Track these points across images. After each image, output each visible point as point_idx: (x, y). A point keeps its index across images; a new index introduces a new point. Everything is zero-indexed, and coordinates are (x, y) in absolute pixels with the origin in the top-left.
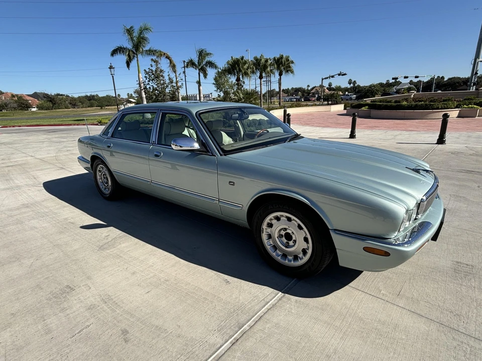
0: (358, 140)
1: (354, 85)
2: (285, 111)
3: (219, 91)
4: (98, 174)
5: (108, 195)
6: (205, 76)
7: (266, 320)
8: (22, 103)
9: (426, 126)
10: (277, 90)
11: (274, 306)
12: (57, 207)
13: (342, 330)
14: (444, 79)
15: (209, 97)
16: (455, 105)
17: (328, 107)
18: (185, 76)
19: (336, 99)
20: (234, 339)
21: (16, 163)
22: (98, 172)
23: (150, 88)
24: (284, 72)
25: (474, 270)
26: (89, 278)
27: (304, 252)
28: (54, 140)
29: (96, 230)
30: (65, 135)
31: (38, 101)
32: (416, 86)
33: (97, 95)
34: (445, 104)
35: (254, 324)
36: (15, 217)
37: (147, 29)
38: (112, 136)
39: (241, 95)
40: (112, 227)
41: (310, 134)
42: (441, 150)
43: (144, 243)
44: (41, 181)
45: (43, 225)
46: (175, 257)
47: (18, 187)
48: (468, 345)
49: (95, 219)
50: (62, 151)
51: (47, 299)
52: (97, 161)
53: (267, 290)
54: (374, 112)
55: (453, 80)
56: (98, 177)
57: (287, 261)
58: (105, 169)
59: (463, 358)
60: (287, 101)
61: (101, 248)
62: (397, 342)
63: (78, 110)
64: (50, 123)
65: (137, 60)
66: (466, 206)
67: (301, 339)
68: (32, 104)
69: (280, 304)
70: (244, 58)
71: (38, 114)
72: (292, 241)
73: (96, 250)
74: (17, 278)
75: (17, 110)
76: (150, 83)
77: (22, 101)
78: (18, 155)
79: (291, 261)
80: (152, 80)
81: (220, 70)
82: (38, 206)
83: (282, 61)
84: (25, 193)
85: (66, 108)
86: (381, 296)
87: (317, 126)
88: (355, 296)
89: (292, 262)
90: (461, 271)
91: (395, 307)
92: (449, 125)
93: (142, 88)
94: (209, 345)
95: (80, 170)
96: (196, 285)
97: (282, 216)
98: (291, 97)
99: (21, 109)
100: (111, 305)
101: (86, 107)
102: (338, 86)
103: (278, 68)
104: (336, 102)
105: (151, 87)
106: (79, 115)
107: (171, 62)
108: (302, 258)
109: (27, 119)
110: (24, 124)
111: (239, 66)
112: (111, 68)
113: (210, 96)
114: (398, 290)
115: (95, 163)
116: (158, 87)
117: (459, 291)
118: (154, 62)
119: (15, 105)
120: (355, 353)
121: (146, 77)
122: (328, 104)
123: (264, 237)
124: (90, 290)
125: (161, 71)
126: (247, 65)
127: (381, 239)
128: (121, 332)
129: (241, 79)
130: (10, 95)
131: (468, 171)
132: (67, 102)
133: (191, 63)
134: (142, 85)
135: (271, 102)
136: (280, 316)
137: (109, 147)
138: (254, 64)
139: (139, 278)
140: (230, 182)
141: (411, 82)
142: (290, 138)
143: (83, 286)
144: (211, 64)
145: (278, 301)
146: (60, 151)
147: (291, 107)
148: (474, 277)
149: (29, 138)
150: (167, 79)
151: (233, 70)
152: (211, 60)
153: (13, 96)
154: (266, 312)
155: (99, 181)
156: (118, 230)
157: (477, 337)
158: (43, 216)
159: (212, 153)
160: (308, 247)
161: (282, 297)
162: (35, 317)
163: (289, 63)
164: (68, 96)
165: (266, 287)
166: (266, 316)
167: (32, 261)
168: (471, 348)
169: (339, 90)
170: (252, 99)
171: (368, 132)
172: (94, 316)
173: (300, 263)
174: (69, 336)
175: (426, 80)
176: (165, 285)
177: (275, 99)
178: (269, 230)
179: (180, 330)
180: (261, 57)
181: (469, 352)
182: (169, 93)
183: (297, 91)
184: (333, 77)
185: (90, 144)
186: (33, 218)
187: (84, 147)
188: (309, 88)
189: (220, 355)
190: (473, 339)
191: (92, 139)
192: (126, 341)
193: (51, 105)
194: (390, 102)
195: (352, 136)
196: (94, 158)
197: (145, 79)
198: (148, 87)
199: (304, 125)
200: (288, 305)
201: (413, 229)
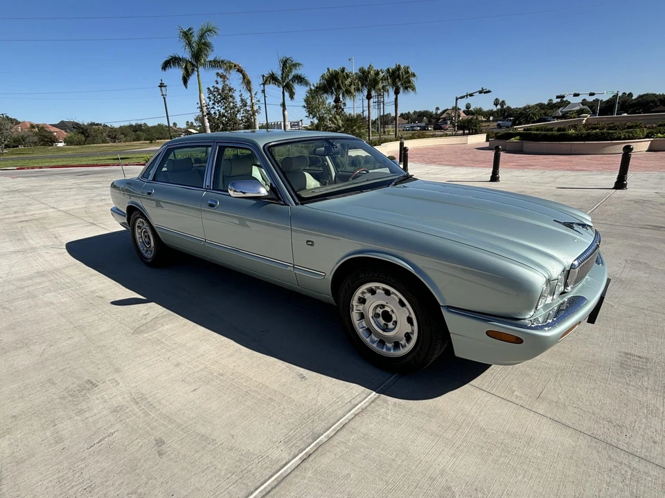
0: (504, 183)
1: (502, 106)
2: (402, 144)
3: (311, 116)
4: (137, 231)
5: (150, 260)
6: (292, 96)
7: (351, 429)
8: (44, 136)
9: (601, 164)
10: (393, 114)
11: (363, 410)
12: (82, 275)
13: (454, 444)
14: (632, 96)
15: (298, 125)
16: (645, 134)
17: (464, 138)
18: (265, 96)
19: (476, 126)
20: (306, 453)
21: (32, 217)
22: (137, 228)
23: (215, 113)
24: (401, 89)
25: (648, 365)
26: (117, 370)
27: (408, 337)
28: (85, 185)
29: (132, 306)
30: (100, 179)
31: (65, 133)
32: (591, 107)
33: (145, 124)
34: (631, 132)
35: (334, 435)
36: (26, 289)
37: (210, 31)
38: (154, 179)
39: (340, 121)
40: (153, 303)
41: (436, 176)
42: (619, 198)
43: (195, 324)
44: (63, 241)
45: (62, 300)
46: (235, 343)
47: (33, 249)
48: (630, 467)
49: (131, 292)
50: (94, 200)
51: (60, 398)
52: (135, 213)
53: (356, 389)
54: (529, 145)
55: (645, 98)
56: (138, 236)
57: (384, 350)
58: (146, 224)
59: (621, 484)
60: (406, 130)
61: (137, 331)
62: (530, 462)
63: (120, 144)
64: (81, 163)
65: (198, 75)
66: (647, 275)
67: (397, 455)
68: (57, 137)
69: (373, 408)
70: (346, 71)
71: (65, 151)
72: (392, 323)
73: (130, 334)
74: (23, 369)
75: (38, 145)
76: (215, 107)
77: (45, 134)
78: (35, 207)
79: (390, 350)
80: (218, 102)
81: (313, 88)
82: (57, 275)
83: (399, 74)
84: (42, 257)
85: (103, 142)
86: (513, 399)
87: (447, 165)
88: (476, 399)
89: (392, 351)
90: (630, 366)
91: (532, 414)
92: (632, 162)
93: (205, 114)
94: (271, 461)
95: (114, 226)
96: (260, 381)
97: (378, 288)
98: (413, 124)
99: (43, 145)
100: (143, 407)
101: (130, 141)
102: (478, 107)
103: (394, 84)
104: (476, 130)
105: (217, 112)
106: (121, 152)
107: (244, 77)
108: (405, 346)
109: (51, 158)
110: (47, 164)
111: (337, 81)
112: (162, 86)
113: (300, 124)
114: (539, 390)
115: (132, 216)
116: (226, 111)
117: (624, 393)
118: (221, 77)
119: (36, 139)
120: (469, 476)
121: (209, 98)
122: (464, 134)
123: (355, 316)
124: (118, 387)
125: (230, 90)
126: (349, 80)
127: (512, 319)
128: (154, 442)
129: (341, 99)
130: (29, 126)
131: (655, 226)
132: (105, 134)
133: (272, 78)
134: (205, 109)
135: (384, 132)
136: (371, 424)
137: (149, 194)
138: (360, 78)
139: (185, 371)
140: (308, 241)
141: (584, 102)
142: (396, 181)
143: (109, 381)
144: (300, 79)
145: (370, 404)
146: (91, 200)
147: (411, 138)
148: (647, 374)
149: (52, 184)
150: (238, 101)
151: (331, 87)
152: (299, 74)
153: (32, 126)
154: (352, 418)
155: (139, 241)
156: (161, 307)
157: (642, 456)
158: (63, 289)
159: (284, 202)
160: (413, 331)
161: (375, 399)
162: (44, 420)
163: (409, 76)
164: (107, 126)
165: (354, 384)
166: (352, 423)
167: (44, 348)
168: (633, 470)
169: (479, 114)
170: (355, 127)
171: (517, 173)
172: (121, 421)
173: (402, 352)
174: (86, 446)
175: (605, 98)
176: (217, 381)
177: (390, 128)
178: (361, 307)
179: (234, 441)
180: (369, 68)
181: (629, 477)
182: (242, 120)
183: (421, 115)
184: (471, 95)
185: (127, 191)
186: (50, 291)
187: (120, 195)
188: (439, 112)
189: (285, 475)
190: (637, 459)
191: (129, 183)
192: (160, 454)
193: (84, 139)
194: (551, 130)
195: (494, 178)
196: (131, 209)
197: (208, 100)
198: (212, 112)
199: (429, 163)
200: (383, 410)
201: (559, 306)
